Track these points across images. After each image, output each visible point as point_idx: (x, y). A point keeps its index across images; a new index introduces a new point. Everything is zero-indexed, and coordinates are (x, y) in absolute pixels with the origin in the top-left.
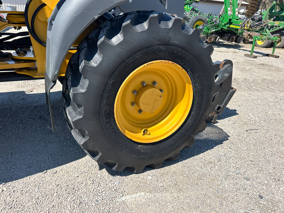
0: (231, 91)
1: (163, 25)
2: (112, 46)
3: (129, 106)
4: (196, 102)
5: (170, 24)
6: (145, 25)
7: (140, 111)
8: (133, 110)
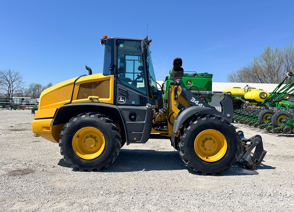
0: (263, 152)
1: (211, 118)
2: (194, 124)
3: (201, 146)
4: (229, 147)
5: (214, 118)
6: (205, 118)
7: (205, 149)
8: (202, 149)
